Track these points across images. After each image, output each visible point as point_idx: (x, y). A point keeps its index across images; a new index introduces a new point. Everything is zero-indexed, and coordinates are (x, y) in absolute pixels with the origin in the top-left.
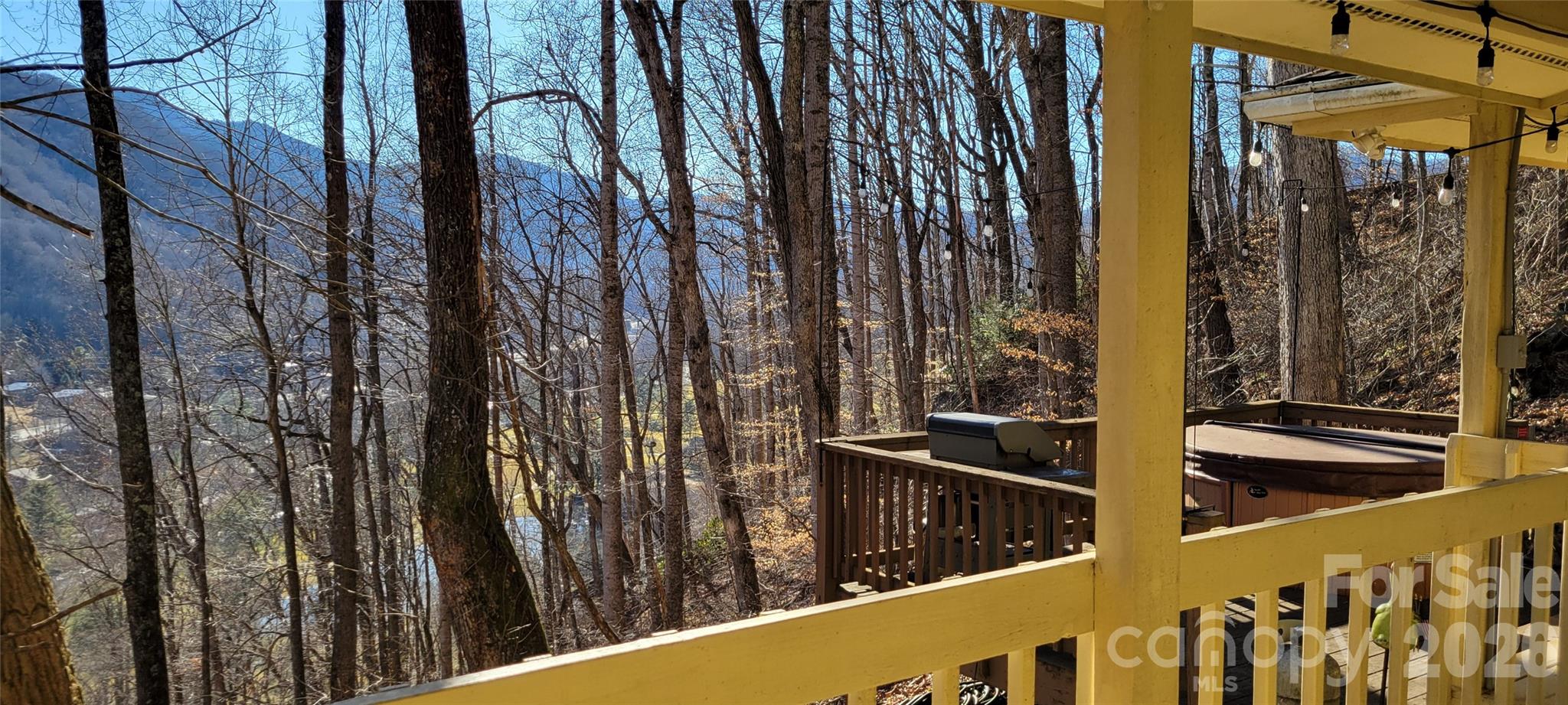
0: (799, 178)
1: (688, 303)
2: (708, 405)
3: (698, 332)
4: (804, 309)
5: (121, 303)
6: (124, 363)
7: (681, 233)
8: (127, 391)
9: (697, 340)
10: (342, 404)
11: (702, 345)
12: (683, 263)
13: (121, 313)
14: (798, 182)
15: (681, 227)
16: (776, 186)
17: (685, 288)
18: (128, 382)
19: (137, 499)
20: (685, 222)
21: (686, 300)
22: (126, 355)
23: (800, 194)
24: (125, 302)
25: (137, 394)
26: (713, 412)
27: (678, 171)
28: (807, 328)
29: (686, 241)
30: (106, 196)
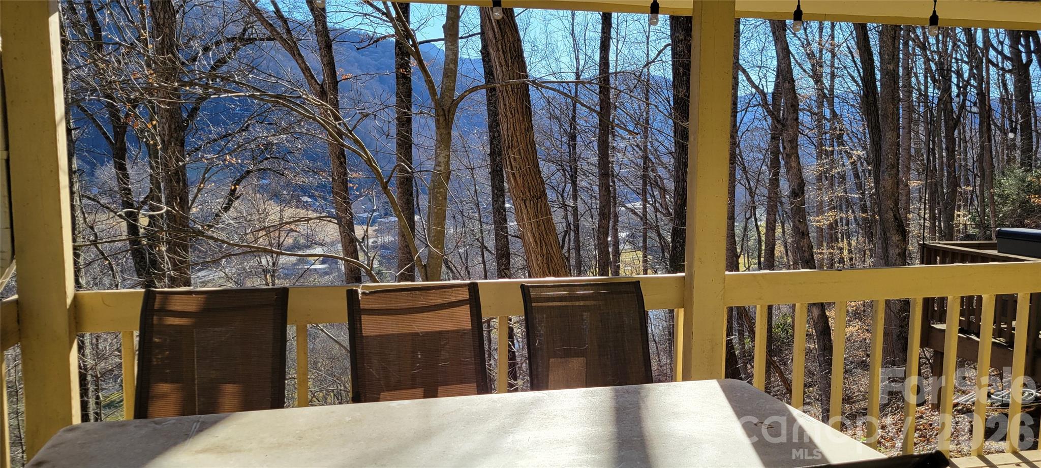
0: (890, 86)
1: (791, 167)
2: (803, 233)
3: (798, 186)
4: (889, 170)
5: (497, 166)
6: (498, 197)
7: (789, 122)
8: (500, 211)
9: (797, 191)
10: (605, 222)
11: (800, 194)
12: (790, 141)
13: (497, 171)
14: (889, 89)
15: (789, 118)
16: (868, 92)
17: (790, 157)
18: (500, 207)
19: (503, 267)
20: (792, 115)
21: (791, 165)
22: (500, 193)
23: (890, 97)
24: (499, 166)
25: (504, 213)
26: (806, 237)
27: (789, 82)
28: (890, 181)
29: (792, 128)
30: (491, 110)
